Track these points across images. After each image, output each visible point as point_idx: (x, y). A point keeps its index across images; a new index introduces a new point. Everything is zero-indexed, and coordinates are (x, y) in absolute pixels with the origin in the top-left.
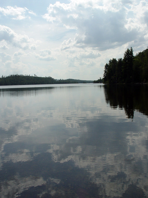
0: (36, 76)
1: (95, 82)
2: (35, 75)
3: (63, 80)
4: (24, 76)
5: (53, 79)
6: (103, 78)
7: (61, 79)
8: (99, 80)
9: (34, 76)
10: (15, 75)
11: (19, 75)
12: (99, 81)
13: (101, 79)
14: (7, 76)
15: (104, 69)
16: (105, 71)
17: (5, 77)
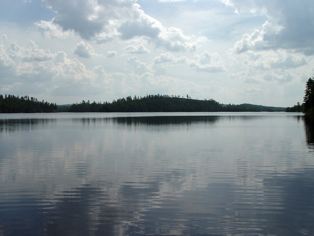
0: (189, 98)
1: (288, 110)
2: (187, 96)
3: (233, 106)
4: (170, 98)
5: (217, 104)
6: (303, 103)
7: (231, 104)
8: (295, 107)
9: (186, 98)
10: (156, 96)
11: (161, 96)
12: (296, 109)
13: (299, 106)
14: (143, 97)
15: (305, 89)
16: (308, 92)
17: (140, 98)
